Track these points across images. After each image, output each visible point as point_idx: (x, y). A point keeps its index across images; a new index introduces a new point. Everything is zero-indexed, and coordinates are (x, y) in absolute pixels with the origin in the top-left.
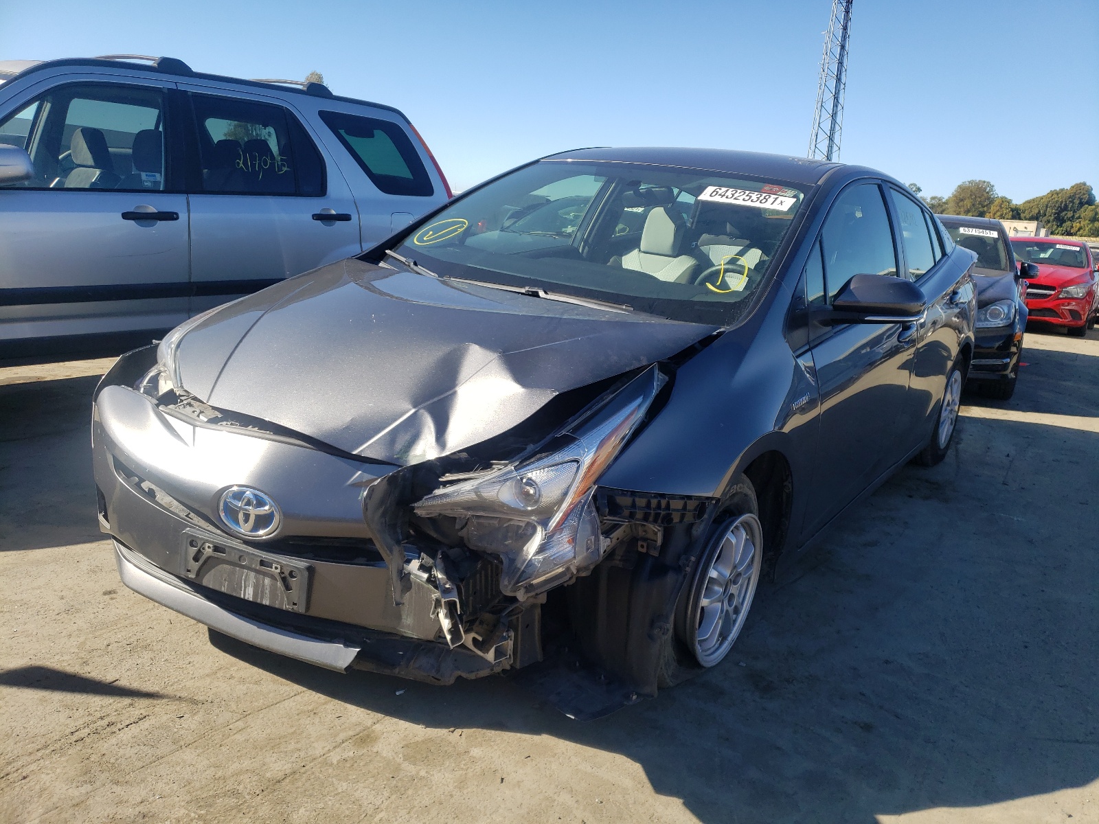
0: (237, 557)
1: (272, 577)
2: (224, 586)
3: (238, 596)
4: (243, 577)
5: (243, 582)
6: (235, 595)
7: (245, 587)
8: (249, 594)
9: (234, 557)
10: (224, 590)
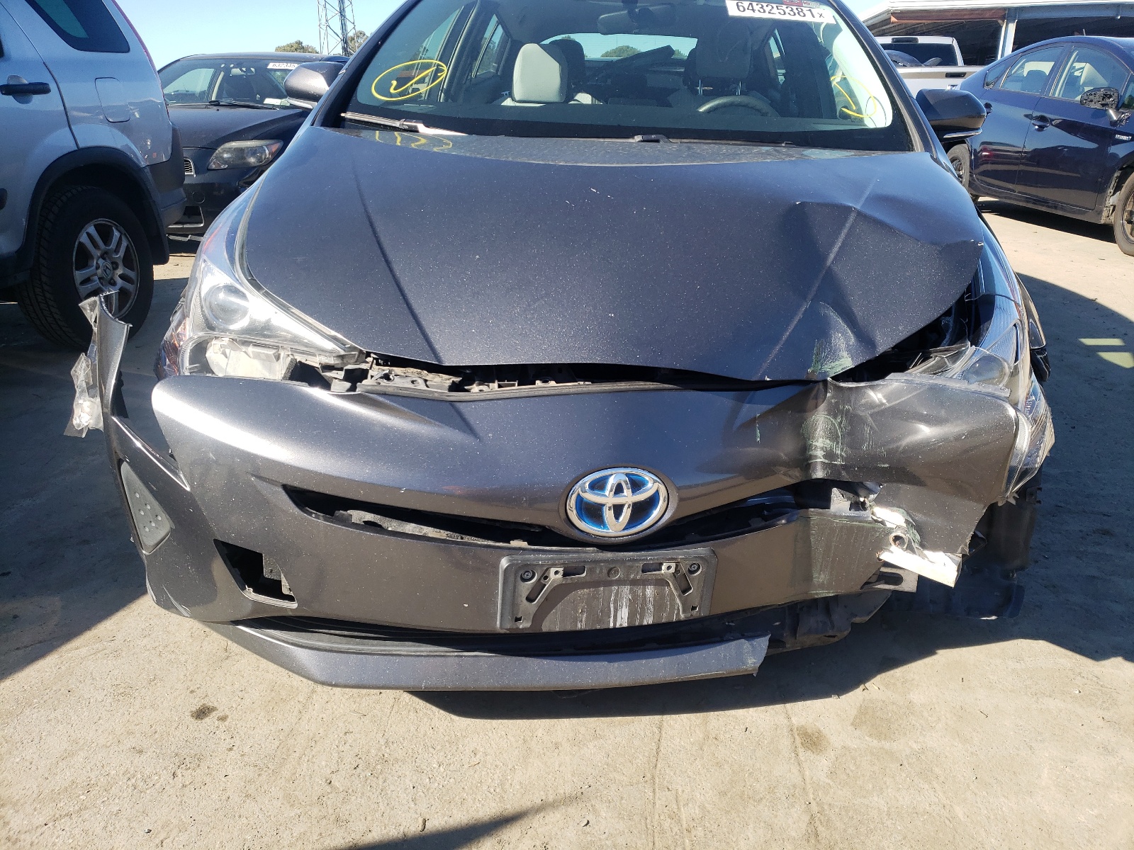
0: (605, 571)
1: (661, 582)
2: (581, 621)
3: (605, 627)
4: (612, 598)
5: (612, 605)
6: (598, 627)
7: (616, 611)
8: (622, 619)
9: (600, 572)
10: (580, 626)
